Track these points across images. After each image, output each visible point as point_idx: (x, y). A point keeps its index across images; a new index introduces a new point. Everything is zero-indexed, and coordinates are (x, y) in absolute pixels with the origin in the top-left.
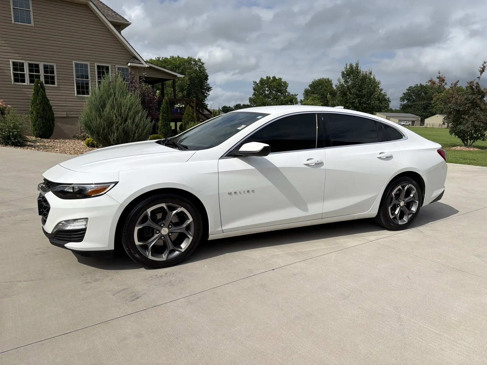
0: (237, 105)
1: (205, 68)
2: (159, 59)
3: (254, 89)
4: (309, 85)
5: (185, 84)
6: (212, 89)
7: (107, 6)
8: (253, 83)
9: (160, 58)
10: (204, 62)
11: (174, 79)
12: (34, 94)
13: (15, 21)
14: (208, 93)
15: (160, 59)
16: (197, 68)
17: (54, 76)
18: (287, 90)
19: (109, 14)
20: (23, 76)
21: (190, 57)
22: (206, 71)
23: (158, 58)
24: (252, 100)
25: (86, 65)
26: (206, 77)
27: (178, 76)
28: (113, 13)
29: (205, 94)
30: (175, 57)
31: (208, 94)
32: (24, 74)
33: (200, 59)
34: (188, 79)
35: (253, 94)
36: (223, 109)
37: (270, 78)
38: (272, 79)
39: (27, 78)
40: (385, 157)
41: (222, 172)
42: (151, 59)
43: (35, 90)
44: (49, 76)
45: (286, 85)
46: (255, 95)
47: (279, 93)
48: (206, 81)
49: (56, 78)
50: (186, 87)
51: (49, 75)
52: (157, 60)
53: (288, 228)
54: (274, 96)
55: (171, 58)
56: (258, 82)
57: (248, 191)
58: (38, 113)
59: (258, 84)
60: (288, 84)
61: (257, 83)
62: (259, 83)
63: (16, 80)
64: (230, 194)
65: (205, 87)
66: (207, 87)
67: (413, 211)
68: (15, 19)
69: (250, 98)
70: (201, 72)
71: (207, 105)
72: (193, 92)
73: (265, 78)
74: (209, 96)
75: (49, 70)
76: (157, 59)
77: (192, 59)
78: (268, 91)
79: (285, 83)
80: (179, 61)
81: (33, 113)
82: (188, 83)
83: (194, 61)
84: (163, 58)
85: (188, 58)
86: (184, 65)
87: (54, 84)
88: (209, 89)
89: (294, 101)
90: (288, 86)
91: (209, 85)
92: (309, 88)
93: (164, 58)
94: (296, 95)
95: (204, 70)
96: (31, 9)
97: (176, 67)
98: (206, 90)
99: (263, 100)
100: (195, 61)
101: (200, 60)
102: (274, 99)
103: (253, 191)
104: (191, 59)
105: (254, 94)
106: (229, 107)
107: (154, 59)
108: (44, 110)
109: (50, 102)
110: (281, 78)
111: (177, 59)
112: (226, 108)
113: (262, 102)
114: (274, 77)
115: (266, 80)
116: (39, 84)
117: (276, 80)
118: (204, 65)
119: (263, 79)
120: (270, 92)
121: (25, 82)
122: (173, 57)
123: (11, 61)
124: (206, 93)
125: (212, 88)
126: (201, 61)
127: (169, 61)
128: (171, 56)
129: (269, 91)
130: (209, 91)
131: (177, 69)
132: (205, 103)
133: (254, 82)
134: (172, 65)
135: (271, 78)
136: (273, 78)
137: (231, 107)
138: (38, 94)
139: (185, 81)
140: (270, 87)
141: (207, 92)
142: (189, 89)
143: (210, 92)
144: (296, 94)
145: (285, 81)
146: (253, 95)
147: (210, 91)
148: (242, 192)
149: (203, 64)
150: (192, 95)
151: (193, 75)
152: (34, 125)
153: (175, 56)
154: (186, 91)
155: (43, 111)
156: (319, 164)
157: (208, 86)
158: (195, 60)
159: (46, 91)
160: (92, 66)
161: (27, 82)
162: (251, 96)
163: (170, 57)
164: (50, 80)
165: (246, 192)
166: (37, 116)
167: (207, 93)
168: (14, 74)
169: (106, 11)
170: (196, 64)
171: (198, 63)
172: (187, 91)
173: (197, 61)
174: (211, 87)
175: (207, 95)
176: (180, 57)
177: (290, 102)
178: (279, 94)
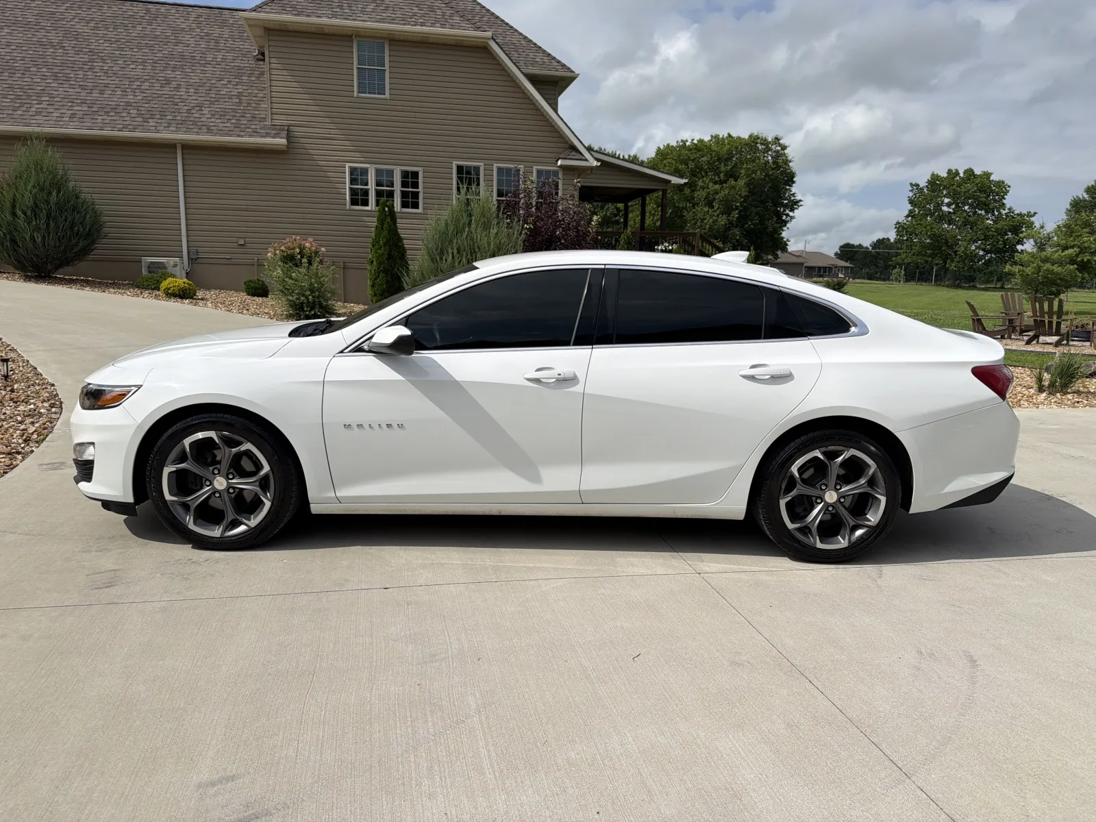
0: (879, 241)
1: (790, 158)
2: (685, 144)
3: (911, 202)
4: (1085, 187)
5: (737, 196)
6: (801, 205)
7: (535, 44)
8: (910, 189)
9: (687, 141)
10: (787, 144)
11: (664, 188)
12: (377, 227)
13: (359, 92)
14: (791, 214)
15: (688, 144)
16: (770, 158)
17: (418, 192)
18: (1004, 201)
19: (537, 60)
20: (366, 193)
21: (756, 134)
22: (791, 164)
23: (682, 141)
24: (903, 228)
25: (477, 169)
26: (790, 178)
27: (672, 182)
28: (544, 58)
29: (784, 217)
30: (721, 136)
31: (792, 218)
32: (369, 189)
33: (779, 138)
34: (745, 184)
35: (907, 213)
36: (841, 251)
37: (957, 173)
38: (962, 175)
39: (372, 197)
40: (768, 377)
41: (332, 382)
42: (668, 145)
43: (378, 220)
44: (409, 192)
45: (1001, 189)
46: (912, 217)
47: (979, 210)
48: (788, 187)
49: (421, 196)
50: (738, 204)
51: (410, 189)
52: (679, 146)
53: (498, 514)
54: (965, 218)
55: (711, 140)
56: (923, 184)
57: (389, 426)
58: (380, 263)
59: (922, 189)
60: (1009, 187)
61: (921, 186)
62: (927, 187)
63: (354, 202)
64: (348, 426)
65: (785, 202)
66: (790, 201)
67: (870, 521)
68: (359, 87)
69: (898, 223)
70: (778, 167)
71: (787, 243)
72: (753, 214)
73: (944, 174)
74: (793, 220)
75: (410, 179)
76: (681, 144)
77: (758, 138)
78: (949, 205)
79: (1000, 184)
80: (729, 144)
81: (372, 262)
82: (744, 194)
83: (762, 144)
84: (693, 140)
85: (750, 136)
86: (740, 152)
87: (417, 207)
88: (794, 205)
89: (1024, 229)
90: (1008, 191)
91: (794, 196)
92: (1086, 196)
93: (695, 142)
94: (1030, 215)
95: (787, 162)
96: (387, 67)
97: (719, 159)
98: (786, 206)
99: (931, 228)
100: (765, 142)
101: (778, 140)
102: (965, 224)
103: (401, 426)
104: (755, 139)
105: (911, 214)
106: (860, 245)
107: (675, 144)
108: (390, 257)
109: (405, 242)
110: (989, 171)
111: (726, 141)
112: (850, 248)
113: (929, 233)
114: (970, 172)
115: (945, 178)
116: (387, 209)
117: (975, 176)
118: (786, 151)
119: (938, 176)
120: (957, 206)
121: (367, 205)
122: (717, 137)
123: (347, 166)
124: (785, 214)
125: (801, 203)
126: (781, 142)
127: (706, 146)
128: (712, 136)
129: (953, 206)
130: (793, 210)
131: (723, 164)
132: (782, 238)
133: (911, 184)
134: (711, 155)
135: (959, 174)
136: (965, 172)
137: (865, 245)
138: (383, 225)
139: (737, 189)
140: (954, 196)
141: (787, 211)
142: (745, 207)
143: (796, 211)
144: (1032, 212)
145: (1001, 179)
146: (907, 216)
147: (797, 209)
148: (376, 427)
149: (784, 148)
150: (751, 220)
151: (759, 175)
152: (373, 286)
153: (723, 133)
154: (737, 212)
155: (388, 259)
156: (566, 381)
157: (792, 198)
158: (766, 140)
159: (398, 221)
160: (489, 170)
161: (372, 205)
162: (902, 219)
163: (710, 138)
164: (410, 200)
165: (384, 426)
166: (379, 269)
167: (787, 215)
168: (351, 189)
169: (531, 54)
170: (768, 149)
171: (773, 147)
172: (740, 211)
173: (770, 142)
174: (800, 201)
175: (788, 218)
176: (734, 136)
177: (1011, 231)
178: (980, 212)
